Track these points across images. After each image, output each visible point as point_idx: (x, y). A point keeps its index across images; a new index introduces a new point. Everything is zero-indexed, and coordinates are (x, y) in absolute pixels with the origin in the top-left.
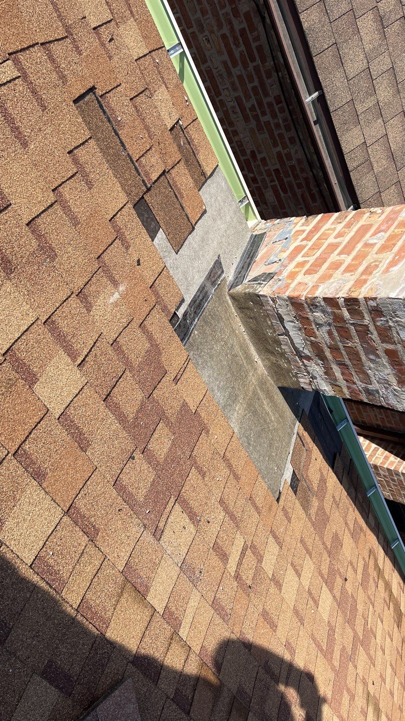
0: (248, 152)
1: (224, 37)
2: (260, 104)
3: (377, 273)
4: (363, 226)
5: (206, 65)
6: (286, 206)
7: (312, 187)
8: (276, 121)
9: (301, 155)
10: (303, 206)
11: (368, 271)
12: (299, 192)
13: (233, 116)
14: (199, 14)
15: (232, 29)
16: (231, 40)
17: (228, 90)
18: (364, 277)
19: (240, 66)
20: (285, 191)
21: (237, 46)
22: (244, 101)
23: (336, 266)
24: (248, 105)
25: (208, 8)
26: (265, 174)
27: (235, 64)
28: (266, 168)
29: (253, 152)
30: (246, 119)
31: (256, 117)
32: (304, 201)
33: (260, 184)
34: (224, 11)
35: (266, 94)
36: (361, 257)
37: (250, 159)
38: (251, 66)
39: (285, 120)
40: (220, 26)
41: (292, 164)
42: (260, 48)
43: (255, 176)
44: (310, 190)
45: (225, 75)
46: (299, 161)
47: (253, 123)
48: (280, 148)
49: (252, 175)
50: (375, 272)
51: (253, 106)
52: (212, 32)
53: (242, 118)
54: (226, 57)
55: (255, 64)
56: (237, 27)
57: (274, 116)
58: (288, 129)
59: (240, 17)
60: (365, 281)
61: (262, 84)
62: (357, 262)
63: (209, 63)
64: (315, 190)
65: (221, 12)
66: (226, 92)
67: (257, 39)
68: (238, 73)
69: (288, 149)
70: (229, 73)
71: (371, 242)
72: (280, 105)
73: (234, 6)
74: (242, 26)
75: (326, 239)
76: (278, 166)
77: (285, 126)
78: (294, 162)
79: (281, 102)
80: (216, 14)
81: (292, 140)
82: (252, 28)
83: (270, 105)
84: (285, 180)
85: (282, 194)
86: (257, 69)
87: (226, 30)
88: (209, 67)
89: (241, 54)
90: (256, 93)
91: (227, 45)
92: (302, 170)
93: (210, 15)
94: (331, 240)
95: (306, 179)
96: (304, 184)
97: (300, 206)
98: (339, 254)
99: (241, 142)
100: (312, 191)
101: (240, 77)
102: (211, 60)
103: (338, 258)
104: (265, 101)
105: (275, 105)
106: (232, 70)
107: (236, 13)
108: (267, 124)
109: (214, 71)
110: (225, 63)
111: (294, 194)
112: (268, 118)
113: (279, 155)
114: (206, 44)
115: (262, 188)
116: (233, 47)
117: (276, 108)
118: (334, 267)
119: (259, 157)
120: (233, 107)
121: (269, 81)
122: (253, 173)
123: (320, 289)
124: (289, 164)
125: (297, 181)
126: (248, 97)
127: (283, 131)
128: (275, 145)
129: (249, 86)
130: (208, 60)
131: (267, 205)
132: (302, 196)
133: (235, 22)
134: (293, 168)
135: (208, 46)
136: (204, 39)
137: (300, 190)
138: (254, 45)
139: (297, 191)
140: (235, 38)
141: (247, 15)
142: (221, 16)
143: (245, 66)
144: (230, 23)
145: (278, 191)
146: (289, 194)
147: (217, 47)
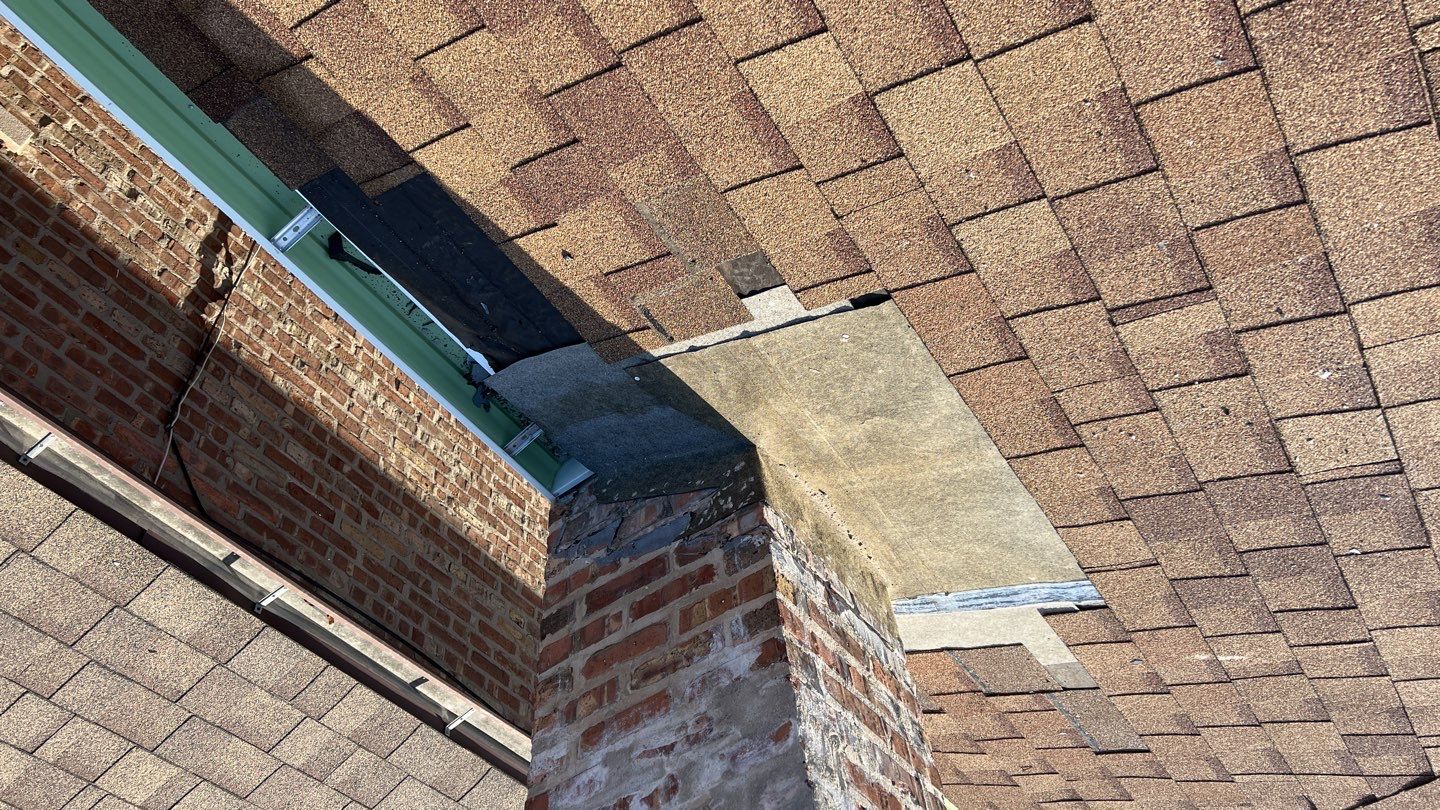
0: (380, 509)
2: (427, 606)
5: (500, 589)
7: (273, 543)
8: (396, 603)
9: (333, 584)
10: (251, 488)
12: (280, 512)
13: (433, 546)
17: (463, 581)
19: (477, 631)
21: (498, 654)
26: (337, 492)
29: (375, 514)
30: (421, 562)
31: (414, 579)
33: (325, 463)
39: (390, 617)
41: (328, 553)
42: (480, 680)
43: (341, 471)
44: (272, 535)
48: (359, 561)
49: (347, 469)
54: (493, 623)
56: (513, 678)
58: (378, 607)
61: (445, 636)
63: (499, 593)
66: (462, 575)
67: (490, 689)
69: (351, 574)
70: (479, 607)
72: (411, 633)
74: (510, 684)
76: (335, 526)
77: (382, 608)
79: (411, 637)
82: (503, 696)
83: (418, 618)
84: (310, 514)
85: (291, 479)
86: (464, 649)
87: (516, 659)
88: (498, 590)
89: (488, 649)
90: (440, 615)
92: (310, 561)
95: (292, 549)
96: (286, 535)
97: (254, 484)
99: (398, 515)
101: (467, 616)
108: (399, 585)
109: (489, 590)
110: (491, 615)
111: (279, 498)
112: (406, 596)
113: (352, 552)
114: (517, 616)
115: (319, 460)
116: (499, 648)
119: (365, 515)
120: (442, 561)
121: (444, 651)
124: (330, 549)
126: (443, 598)
130: (502, 598)
131: (287, 429)
132: (270, 512)
134: (321, 548)
135: (515, 616)
136: (523, 621)
137: (280, 516)
138: (488, 677)
139: (283, 510)
140: (505, 661)
144: (520, 674)
145: (301, 481)
146: (283, 491)
147: (507, 626)
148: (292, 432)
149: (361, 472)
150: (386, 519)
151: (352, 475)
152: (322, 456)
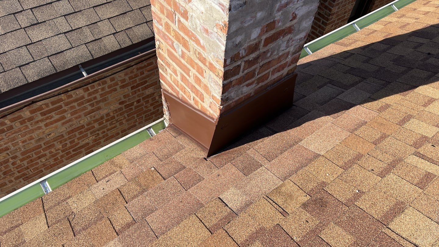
0: (120, 106)
1: (46, 125)
2: (89, 101)
3: (204, 54)
4: (168, 56)
5: (65, 135)
7: (143, 65)
8: (100, 90)
9: (122, 74)
11: (203, 60)
12: (146, 73)
13: (97, 117)
14: (33, 141)
15: (42, 121)
16: (48, 121)
17: (80, 121)
18: (207, 64)
19: (65, 114)
20: (146, 82)
21: (52, 117)
22: (87, 111)
23: (198, 81)
24: (90, 108)
25: (28, 136)
27: (64, 118)
28: (131, 94)
29: (120, 104)
30: (99, 109)
31: (98, 102)
34: (30, 126)
35: (83, 97)
36: (191, 62)
37: (125, 105)
38: (64, 108)
39: (99, 85)
40: (40, 128)
41: (128, 79)
42: (53, 103)
45: (70, 123)
47: (102, 104)
48: (118, 87)
50: (204, 56)
51: (90, 105)
52: (44, 133)
53: (98, 112)
54: (59, 123)
55: (63, 105)
56: (40, 118)
57: (96, 91)
58: (105, 83)
59: (33, 117)
60: (211, 64)
61: (76, 100)
62: (196, 66)
63: (64, 133)
64: (145, 63)
65: (31, 128)
66: (81, 122)
67: (47, 105)
68: (69, 115)
70: (70, 121)
71: (180, 53)
72: (90, 88)
73: (26, 120)
74: (39, 115)
75: (178, 81)
77: (103, 84)
78: (127, 78)
79: (88, 88)
80: (32, 131)
82: (40, 108)
83: (89, 95)
84: (138, 82)
85: (148, 84)
86: (67, 104)
87: (42, 124)
88: (66, 133)
89: (57, 114)
90: (82, 103)
91: (51, 123)
92: (132, 72)
93: (33, 135)
94: (179, 78)
98: (189, 76)
99: (114, 111)
100: (145, 65)
101: (72, 114)
102: (62, 132)
103: (192, 77)
104: (87, 98)
105: (89, 92)
106: (67, 119)
107: (30, 119)
108: (101, 95)
109: (68, 130)
110: (63, 124)
111: (148, 76)
112: (98, 95)
114: (51, 136)
115: (143, 96)
116: (53, 119)
117: (91, 90)
118: (199, 82)
119: (123, 100)
120: (91, 118)
121: (74, 96)
122: (134, 102)
123: (215, 95)
125: (139, 75)
126: (85, 108)
127: (106, 86)
128: (115, 90)
129: (78, 108)
130: (62, 134)
133: (37, 119)
134: (130, 78)
135: (52, 134)
136: (48, 137)
137: (145, 73)
138: (51, 107)
139: (146, 75)
140: (47, 118)
141: (32, 112)
142: (33, 128)
143: (65, 111)
144: (37, 122)
145: (145, 87)
146: (147, 79)
147: (54, 129)
148: (154, 94)
149: (131, 107)
150: (117, 106)
151: (132, 104)
152: (143, 98)
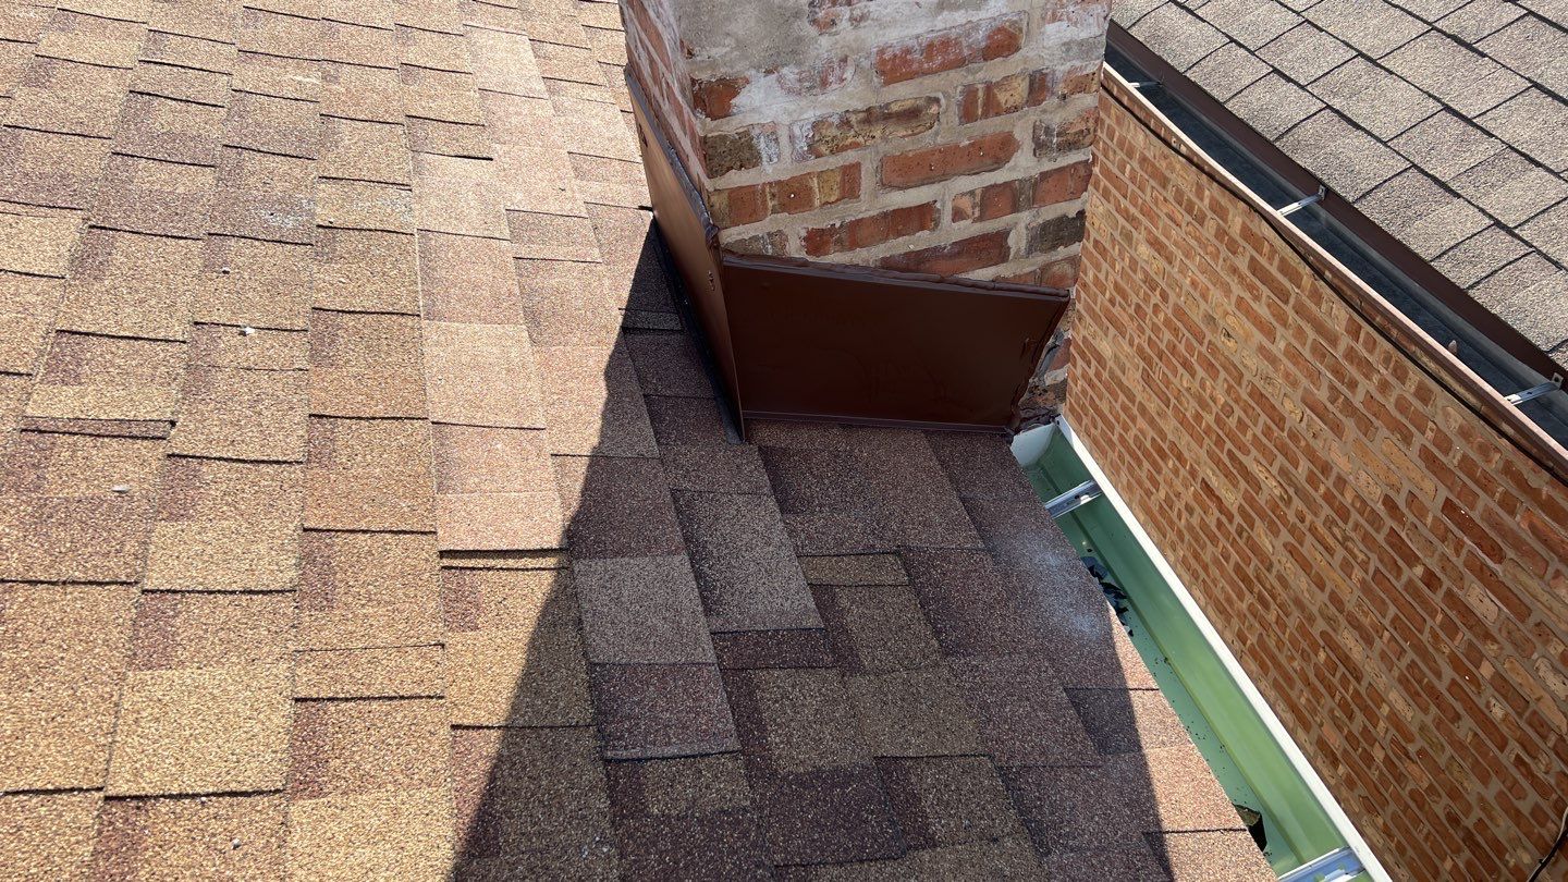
0: (1381, 508)
1: (1239, 303)
2: (1337, 370)
5: (1244, 382)
6: (1527, 600)
8: (1376, 379)
10: (1556, 564)
12: (1518, 523)
13: (1319, 448)
14: (1202, 305)
15: (1242, 278)
16: (1248, 298)
17: (1288, 397)
19: (1278, 329)
20: (1498, 554)
21: (1257, 298)
22: (1314, 389)
24: (1323, 394)
25: (1205, 281)
26: (1435, 541)
27: (1271, 334)
28: (1429, 521)
30: (1338, 429)
31: (1348, 407)
32: (1545, 542)
33: (1447, 583)
34: (1221, 262)
35: (1334, 340)
37: (1394, 526)
38: (1290, 311)
39: (1387, 360)
40: (1228, 291)
41: (1458, 457)
42: (1284, 267)
45: (1269, 369)
46: (1465, 433)
47: (1350, 427)
48: (1419, 440)
51: (1330, 386)
52: (1225, 314)
53: (1330, 434)
54: (1258, 337)
56: (1244, 266)
57: (1369, 370)
58: (1403, 375)
59: (1239, 245)
63: (1246, 377)
65: (1220, 268)
66: (1287, 405)
67: (1272, 254)
68: (1283, 345)
69: (1429, 424)
70: (1274, 361)
72: (1362, 336)
73: (1226, 238)
74: (1247, 257)
76: (1444, 493)
77: (1396, 372)
78: (1459, 448)
79: (1360, 327)
80: (1217, 280)
81: (1423, 394)
82: (1259, 244)
83: (1351, 355)
84: (1475, 515)
85: (1498, 568)
86: (1298, 308)
87: (1237, 290)
88: (1249, 383)
89: (1269, 306)
90: (1322, 356)
91: (1248, 313)
95: (1508, 469)
96: (1515, 492)
97: (1551, 570)
99: (1358, 496)
101: (1289, 352)
102: (1245, 367)
104: (1340, 354)
105: (1355, 346)
106: (1275, 350)
107: (1232, 245)
108: (1370, 400)
109: (1258, 383)
110: (1261, 349)
112: (1362, 387)
113: (1426, 455)
114: (1228, 343)
117: (1361, 349)
119: (1401, 501)
120: (1308, 425)
121: (1323, 308)
122: (1418, 558)
124: (1456, 462)
125: (1498, 495)
126: (1317, 378)
127: (1399, 389)
128: (1407, 438)
129: (1307, 352)
130: (1244, 370)
132: (1532, 527)
133: (1239, 262)
135: (1231, 344)
136: (1223, 338)
138: (1274, 270)
139: (1514, 526)
140: (1251, 288)
143: (1283, 320)
144: (1234, 270)
147: (1241, 332)
